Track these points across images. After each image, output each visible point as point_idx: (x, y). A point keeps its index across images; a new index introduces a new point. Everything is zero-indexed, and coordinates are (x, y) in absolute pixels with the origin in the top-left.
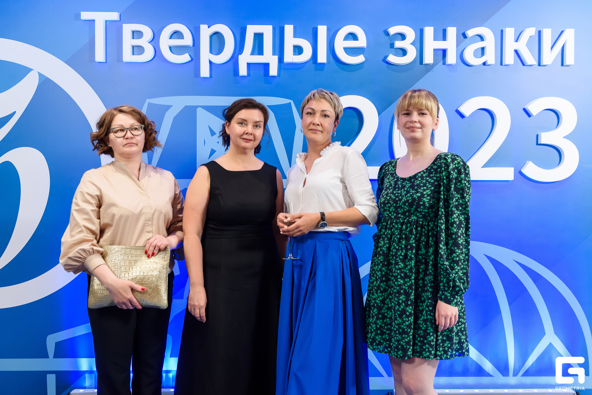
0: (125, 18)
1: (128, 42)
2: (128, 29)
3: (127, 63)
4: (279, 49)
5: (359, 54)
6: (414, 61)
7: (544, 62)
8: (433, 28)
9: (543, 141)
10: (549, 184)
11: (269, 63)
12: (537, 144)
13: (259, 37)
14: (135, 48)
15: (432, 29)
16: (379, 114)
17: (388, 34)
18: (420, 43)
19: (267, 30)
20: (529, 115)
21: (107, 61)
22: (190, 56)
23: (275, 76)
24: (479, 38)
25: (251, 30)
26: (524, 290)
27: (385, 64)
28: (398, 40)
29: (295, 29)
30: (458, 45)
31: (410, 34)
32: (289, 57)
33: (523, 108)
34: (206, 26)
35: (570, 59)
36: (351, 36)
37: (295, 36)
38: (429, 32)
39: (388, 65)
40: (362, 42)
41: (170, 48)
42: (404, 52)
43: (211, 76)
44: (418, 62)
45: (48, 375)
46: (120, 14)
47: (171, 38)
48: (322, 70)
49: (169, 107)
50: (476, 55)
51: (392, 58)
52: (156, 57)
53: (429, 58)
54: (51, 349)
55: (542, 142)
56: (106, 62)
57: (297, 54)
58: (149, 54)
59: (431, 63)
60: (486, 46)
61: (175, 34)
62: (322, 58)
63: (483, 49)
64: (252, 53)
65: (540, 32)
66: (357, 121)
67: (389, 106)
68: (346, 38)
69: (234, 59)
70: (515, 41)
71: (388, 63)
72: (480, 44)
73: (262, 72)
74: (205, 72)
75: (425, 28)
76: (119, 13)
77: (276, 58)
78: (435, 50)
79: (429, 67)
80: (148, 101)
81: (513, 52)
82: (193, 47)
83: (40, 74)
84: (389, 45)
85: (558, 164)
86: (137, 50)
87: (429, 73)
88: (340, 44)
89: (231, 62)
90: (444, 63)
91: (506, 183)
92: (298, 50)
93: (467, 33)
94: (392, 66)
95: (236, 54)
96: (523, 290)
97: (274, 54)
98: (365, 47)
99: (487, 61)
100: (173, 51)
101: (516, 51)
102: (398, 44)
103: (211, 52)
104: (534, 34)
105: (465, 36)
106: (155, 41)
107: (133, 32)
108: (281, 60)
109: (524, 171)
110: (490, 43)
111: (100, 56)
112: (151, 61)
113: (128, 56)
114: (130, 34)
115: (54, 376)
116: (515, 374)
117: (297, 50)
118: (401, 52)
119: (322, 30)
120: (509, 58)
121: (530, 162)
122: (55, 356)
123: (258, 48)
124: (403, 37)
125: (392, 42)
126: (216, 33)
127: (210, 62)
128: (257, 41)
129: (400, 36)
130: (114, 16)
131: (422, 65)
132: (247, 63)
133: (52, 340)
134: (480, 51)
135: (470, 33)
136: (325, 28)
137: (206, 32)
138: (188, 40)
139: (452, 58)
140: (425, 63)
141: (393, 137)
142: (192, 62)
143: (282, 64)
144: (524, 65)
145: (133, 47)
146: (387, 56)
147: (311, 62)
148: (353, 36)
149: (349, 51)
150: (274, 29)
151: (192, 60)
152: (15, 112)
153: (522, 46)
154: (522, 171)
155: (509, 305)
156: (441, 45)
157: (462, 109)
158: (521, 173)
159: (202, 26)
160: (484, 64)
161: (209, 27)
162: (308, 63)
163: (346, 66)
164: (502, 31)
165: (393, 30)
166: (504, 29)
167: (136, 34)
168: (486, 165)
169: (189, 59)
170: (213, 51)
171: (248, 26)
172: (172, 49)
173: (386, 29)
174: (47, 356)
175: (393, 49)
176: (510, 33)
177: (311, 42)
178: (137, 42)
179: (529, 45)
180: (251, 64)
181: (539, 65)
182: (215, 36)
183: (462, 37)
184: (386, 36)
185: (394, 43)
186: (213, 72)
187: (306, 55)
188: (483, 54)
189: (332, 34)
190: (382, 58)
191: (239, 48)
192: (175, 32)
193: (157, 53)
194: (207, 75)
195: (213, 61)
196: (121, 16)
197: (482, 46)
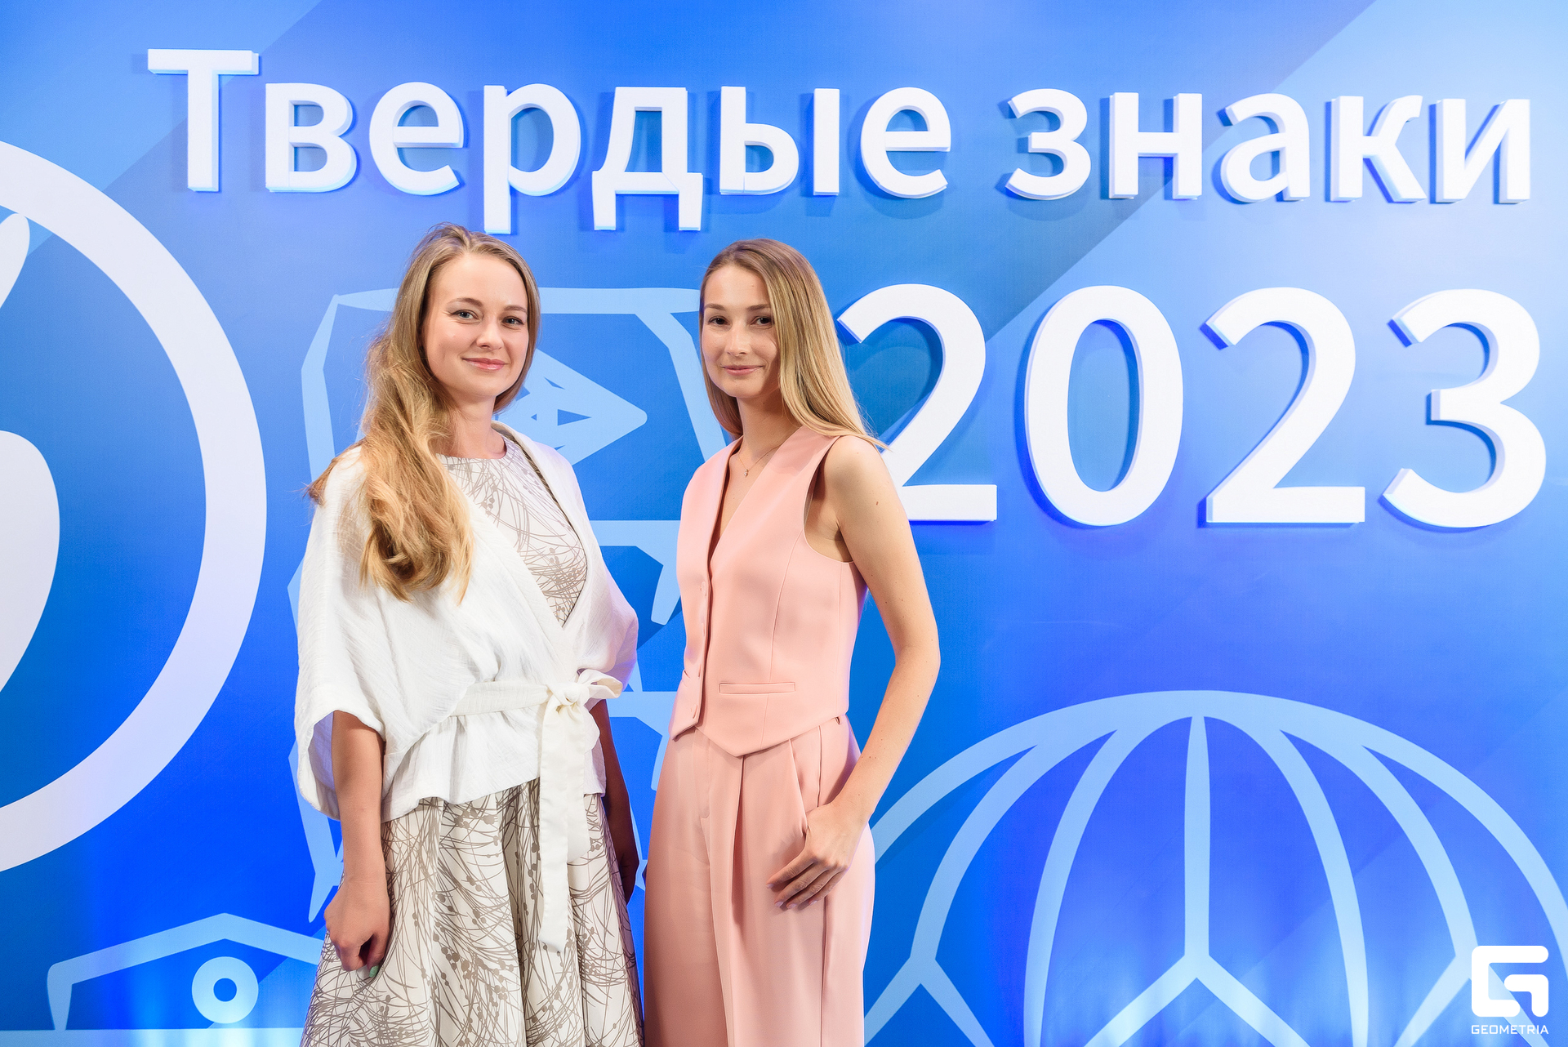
0: (273, 68)
1: (280, 135)
2: (280, 97)
3: (276, 193)
4: (706, 153)
5: (931, 169)
6: (1085, 189)
7: (1446, 191)
8: (1136, 95)
9: (1444, 413)
10: (1462, 535)
11: (677, 196)
12: (1429, 422)
13: (650, 122)
14: (300, 152)
15: (1133, 98)
16: (987, 337)
17: (1011, 114)
18: (1099, 138)
19: (672, 103)
20: (1406, 341)
21: (223, 189)
22: (456, 173)
23: (696, 232)
24: (1263, 124)
25: (628, 101)
26: (1394, 829)
27: (1004, 198)
28: (1038, 129)
29: (750, 97)
30: (1206, 144)
31: (1074, 112)
32: (735, 177)
33: (1388, 321)
34: (501, 89)
35: (1517, 185)
36: (907, 119)
37: (752, 117)
38: (1125, 106)
39: (1012, 199)
40: (938, 135)
41: (400, 151)
42: (1055, 163)
43: (515, 231)
44: (1096, 191)
46: (260, 58)
47: (402, 123)
48: (828, 213)
50: (1255, 171)
51: (1023, 181)
52: (360, 177)
53: (1125, 181)
54: (60, 1003)
55: (1443, 417)
56: (220, 191)
57: (756, 167)
58: (339, 167)
59: (1132, 196)
60: (1283, 148)
61: (414, 114)
62: (827, 179)
63: (1276, 155)
64: (632, 167)
65: (1432, 109)
66: (925, 357)
67: (1014, 314)
68: (895, 124)
69: (580, 185)
70: (1366, 133)
71: (1011, 194)
72: (1269, 142)
73: (659, 222)
74: (497, 218)
75: (1114, 98)
76: (257, 55)
77: (698, 179)
78: (1142, 158)
79: (1125, 207)
80: (337, 300)
81: (1361, 162)
82: (466, 150)
83: (33, 226)
84: (1013, 145)
85: (1486, 477)
86: (308, 156)
87: (1126, 222)
88: (877, 142)
89: (573, 191)
90: (1168, 196)
91: (1344, 530)
92: (760, 157)
93: (1231, 110)
94: (1020, 201)
95: (585, 170)
96: (1391, 831)
97: (692, 168)
98: (946, 148)
99: (1287, 188)
100: (408, 159)
101: (1368, 162)
102: (1040, 141)
103: (515, 162)
104: (1417, 114)
105: (1225, 120)
106: (356, 130)
107: (296, 107)
108: (711, 185)
109: (1395, 498)
110: (1296, 139)
111: (202, 174)
112: (344, 190)
113: (279, 174)
114: (287, 113)
117: (756, 156)
118: (1047, 162)
119: (827, 103)
120: (1350, 181)
121: (1410, 471)
122: (72, 1024)
123: (648, 153)
124: (1051, 120)
125: (1023, 136)
126: (529, 110)
127: (513, 192)
128: (644, 133)
129: (1044, 120)
130: (244, 61)
131: (1105, 201)
132: (617, 195)
133: (62, 979)
134: (1269, 157)
135: (1240, 111)
136: (834, 94)
137: (499, 106)
138: (449, 129)
139: (1189, 181)
140: (1117, 193)
141: (1027, 402)
142: (462, 190)
143: (714, 197)
144: (1389, 199)
145: (296, 149)
146: (1007, 176)
147: (797, 191)
148: (912, 119)
149: (903, 160)
150: (692, 99)
151: (462, 184)
153: (1385, 149)
154: (1388, 496)
155: (1355, 872)
156: (1159, 143)
157: (1218, 325)
158: (1383, 503)
159: (488, 90)
160: (1280, 197)
161: (509, 93)
162: (788, 195)
163: (895, 202)
164: (1328, 106)
165: (1025, 102)
166: (1333, 100)
167: (307, 113)
168: (1288, 481)
169: (453, 182)
170: (521, 161)
171: (619, 90)
172: (406, 154)
173: (1005, 98)
174: (48, 1024)
175: (1026, 155)
176: (1350, 111)
177: (797, 135)
178: (306, 135)
179: (1403, 144)
180: (625, 197)
181: (1433, 200)
182: (527, 117)
183: (1217, 121)
184: (1006, 118)
185: (1027, 138)
186: (521, 219)
187: (783, 173)
188: (1276, 168)
189: (853, 112)
190: (995, 182)
191: (594, 151)
192: (414, 108)
193: (363, 165)
194: (505, 227)
195: (522, 188)
196: (263, 60)
197: (1274, 148)
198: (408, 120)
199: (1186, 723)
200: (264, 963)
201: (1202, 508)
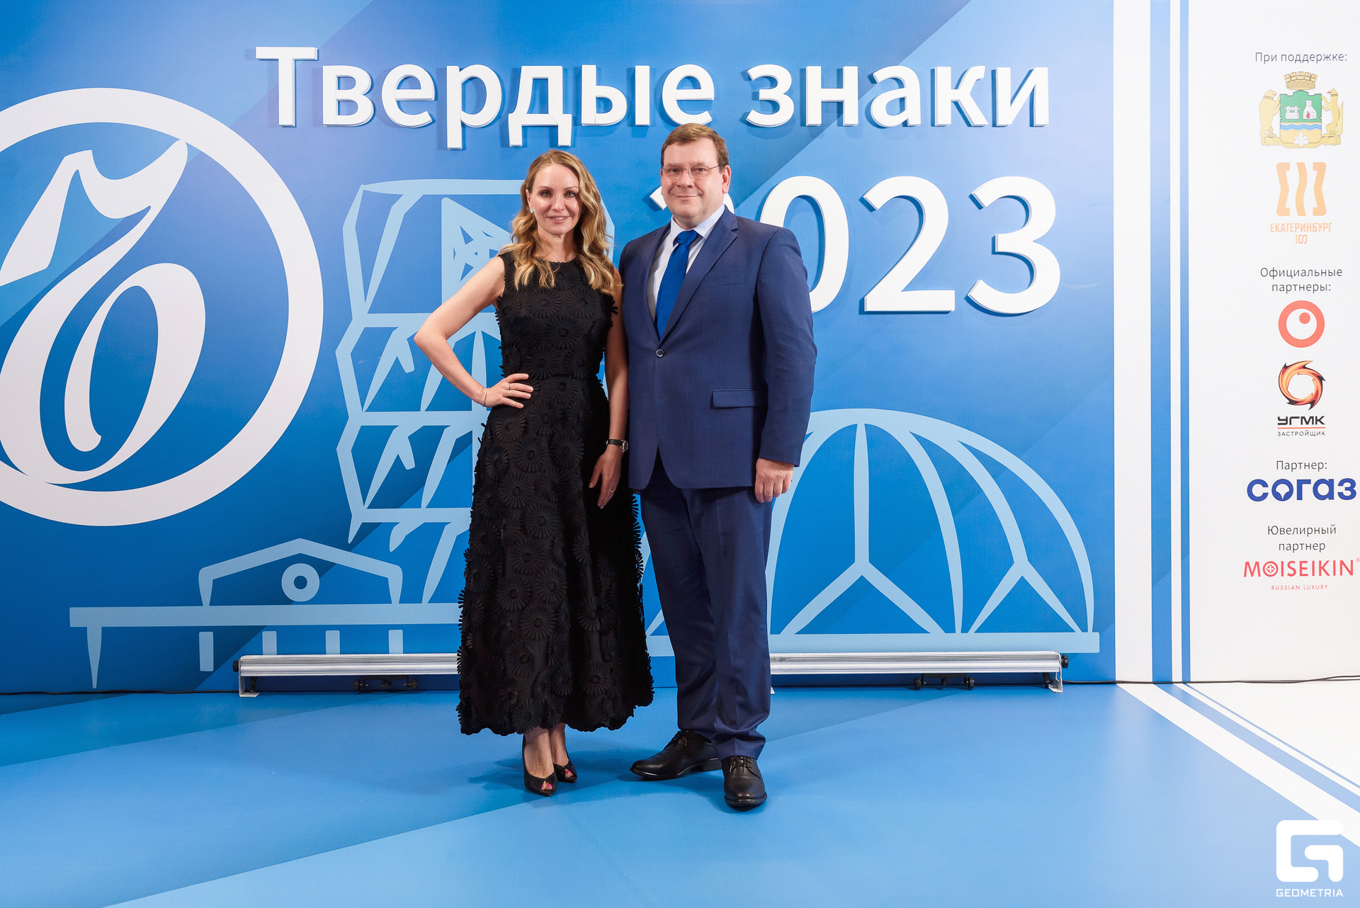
0: (326, 57)
1: (331, 94)
2: (330, 74)
3: (328, 126)
4: (574, 103)
5: (702, 110)
6: (791, 121)
7: (1000, 122)
8: (820, 67)
9: (1000, 248)
10: (1014, 317)
11: (557, 127)
12: (994, 252)
13: (541, 85)
14: (341, 103)
15: (818, 69)
17: (750, 79)
18: (799, 92)
19: (555, 75)
20: (980, 206)
21: (297, 124)
22: (430, 115)
24: (895, 82)
25: (529, 74)
26: (977, 490)
27: (746, 126)
28: (764, 87)
29: (598, 70)
30: (861, 93)
31: (785, 78)
32: (590, 116)
33: (969, 194)
34: (456, 68)
35: (1041, 117)
36: (688, 82)
37: (599, 82)
38: (814, 74)
39: (750, 127)
40: (707, 90)
41: (398, 102)
42: (774, 106)
43: (464, 148)
44: (798, 122)
45: (201, 634)
46: (318, 51)
47: (398, 88)
48: (644, 136)
49: (396, 198)
50: (890, 110)
51: (755, 117)
52: (376, 118)
53: (814, 116)
54: (206, 590)
55: (1002, 250)
56: (296, 126)
57: (602, 110)
58: (364, 112)
59: (819, 124)
60: (907, 96)
61: (406, 81)
62: (643, 116)
63: (902, 100)
64: (531, 111)
65: (994, 73)
67: (751, 193)
68: (681, 85)
69: (501, 121)
70: (954, 87)
71: (749, 124)
72: (897, 93)
73: (547, 141)
74: (454, 139)
75: (807, 69)
76: (317, 48)
77: (569, 117)
78: (824, 103)
79: (816, 131)
80: (363, 188)
82: (435, 102)
83: (189, 147)
84: (750, 95)
85: (1028, 283)
86: (347, 106)
87: (816, 140)
88: (672, 95)
89: (497, 124)
90: (840, 124)
91: (945, 315)
92: (604, 104)
93: (876, 75)
94: (754, 128)
95: (503, 114)
96: (975, 490)
97: (565, 112)
98: (712, 99)
99: (908, 119)
100: (404, 110)
101: (956, 104)
102: (765, 94)
103: (464, 109)
104: (982, 76)
105: (873, 81)
106: (374, 91)
107: (339, 78)
108: (576, 121)
110: (913, 91)
111: (286, 116)
112: (368, 124)
113: (330, 116)
114: (335, 82)
115: (211, 634)
116: (965, 629)
117: (602, 104)
118: (769, 105)
119: (643, 74)
120: (944, 115)
121: (981, 281)
122: (213, 602)
123: (540, 102)
124: (772, 82)
125: (756, 91)
126: (471, 79)
127: (463, 125)
128: (538, 91)
129: (768, 81)
130: (310, 53)
131: (804, 127)
132: (522, 126)
133: (208, 577)
134: (899, 101)
135: (881, 75)
136: (646, 69)
137: (455, 77)
138: (427, 91)
139: (851, 116)
140: (810, 123)
142: (435, 124)
143: (578, 127)
144: (969, 125)
145: (339, 102)
146: (748, 114)
147: (626, 123)
148: (692, 82)
149: (685, 105)
150: (565, 71)
151: (434, 121)
152: (149, 208)
153: (964, 95)
154: (970, 294)
155: (954, 514)
156: (833, 95)
157: (869, 197)
158: (969, 300)
159: (449, 68)
160: (905, 124)
161: (461, 70)
162: (621, 126)
164: (933, 72)
165: (755, 72)
166: (935, 69)
167: (346, 82)
168: (910, 287)
169: (429, 120)
170: (467, 107)
171: (524, 69)
172: (402, 104)
173: (745, 69)
174: (198, 602)
175: (758, 102)
176: (944, 75)
177: (625, 92)
178: (345, 94)
179: (975, 93)
180: (527, 128)
181: (994, 125)
182: (470, 83)
183: (868, 81)
184: (746, 80)
185: (758, 92)
186: (467, 141)
187: (618, 113)
188: (902, 108)
189: (658, 76)
190: (740, 116)
191: (509, 102)
192: (406, 78)
193: (377, 110)
194: (459, 145)
195: (467, 122)
196: (320, 52)
197: (902, 96)
198: (402, 87)
199: (854, 427)
200: (323, 567)
201: (862, 303)
